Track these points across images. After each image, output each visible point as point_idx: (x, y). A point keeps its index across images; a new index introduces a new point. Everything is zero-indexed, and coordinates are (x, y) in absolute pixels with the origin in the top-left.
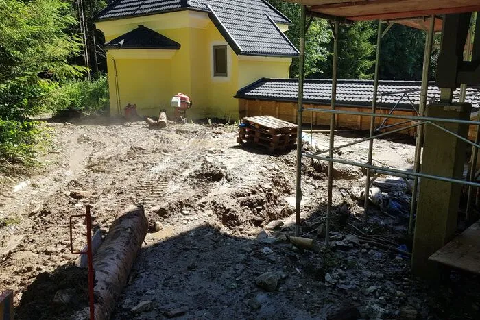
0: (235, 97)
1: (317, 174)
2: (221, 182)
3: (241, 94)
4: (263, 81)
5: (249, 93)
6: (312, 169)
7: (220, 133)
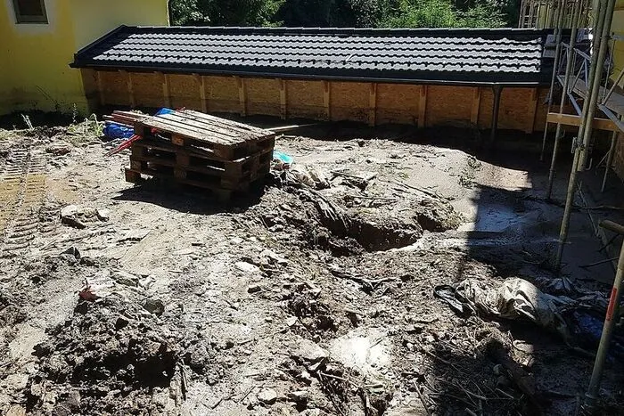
0: (72, 66)
1: (340, 243)
2: (175, 385)
3: (84, 59)
4: (123, 33)
5: (101, 57)
6: (324, 232)
7: (64, 152)
